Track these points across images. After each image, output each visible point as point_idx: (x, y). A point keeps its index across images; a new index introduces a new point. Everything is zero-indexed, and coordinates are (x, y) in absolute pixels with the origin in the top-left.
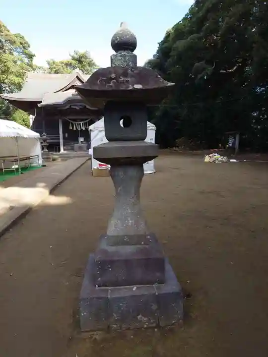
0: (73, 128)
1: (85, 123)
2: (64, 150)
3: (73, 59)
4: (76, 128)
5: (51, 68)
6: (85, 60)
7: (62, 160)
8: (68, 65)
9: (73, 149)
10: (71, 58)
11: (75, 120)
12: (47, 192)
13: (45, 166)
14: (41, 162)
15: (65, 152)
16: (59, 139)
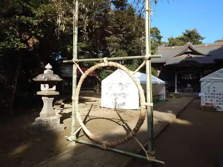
0: (184, 78)
1: (192, 75)
2: (177, 91)
3: (185, 35)
4: (186, 78)
5: (170, 43)
6: (193, 35)
7: (176, 98)
8: (181, 39)
9: (183, 91)
10: (183, 35)
11: (185, 73)
12: (175, 116)
13: (167, 100)
14: (165, 98)
15: (178, 93)
16: (175, 84)
